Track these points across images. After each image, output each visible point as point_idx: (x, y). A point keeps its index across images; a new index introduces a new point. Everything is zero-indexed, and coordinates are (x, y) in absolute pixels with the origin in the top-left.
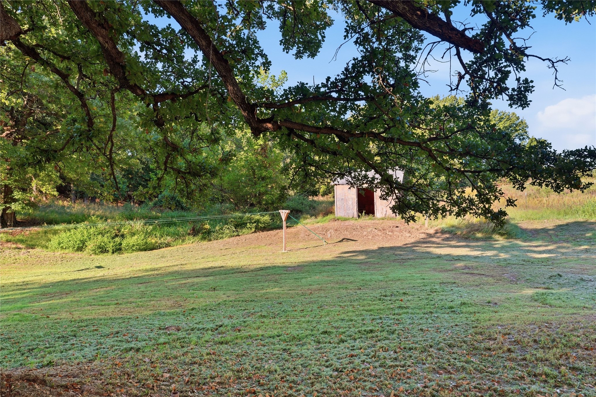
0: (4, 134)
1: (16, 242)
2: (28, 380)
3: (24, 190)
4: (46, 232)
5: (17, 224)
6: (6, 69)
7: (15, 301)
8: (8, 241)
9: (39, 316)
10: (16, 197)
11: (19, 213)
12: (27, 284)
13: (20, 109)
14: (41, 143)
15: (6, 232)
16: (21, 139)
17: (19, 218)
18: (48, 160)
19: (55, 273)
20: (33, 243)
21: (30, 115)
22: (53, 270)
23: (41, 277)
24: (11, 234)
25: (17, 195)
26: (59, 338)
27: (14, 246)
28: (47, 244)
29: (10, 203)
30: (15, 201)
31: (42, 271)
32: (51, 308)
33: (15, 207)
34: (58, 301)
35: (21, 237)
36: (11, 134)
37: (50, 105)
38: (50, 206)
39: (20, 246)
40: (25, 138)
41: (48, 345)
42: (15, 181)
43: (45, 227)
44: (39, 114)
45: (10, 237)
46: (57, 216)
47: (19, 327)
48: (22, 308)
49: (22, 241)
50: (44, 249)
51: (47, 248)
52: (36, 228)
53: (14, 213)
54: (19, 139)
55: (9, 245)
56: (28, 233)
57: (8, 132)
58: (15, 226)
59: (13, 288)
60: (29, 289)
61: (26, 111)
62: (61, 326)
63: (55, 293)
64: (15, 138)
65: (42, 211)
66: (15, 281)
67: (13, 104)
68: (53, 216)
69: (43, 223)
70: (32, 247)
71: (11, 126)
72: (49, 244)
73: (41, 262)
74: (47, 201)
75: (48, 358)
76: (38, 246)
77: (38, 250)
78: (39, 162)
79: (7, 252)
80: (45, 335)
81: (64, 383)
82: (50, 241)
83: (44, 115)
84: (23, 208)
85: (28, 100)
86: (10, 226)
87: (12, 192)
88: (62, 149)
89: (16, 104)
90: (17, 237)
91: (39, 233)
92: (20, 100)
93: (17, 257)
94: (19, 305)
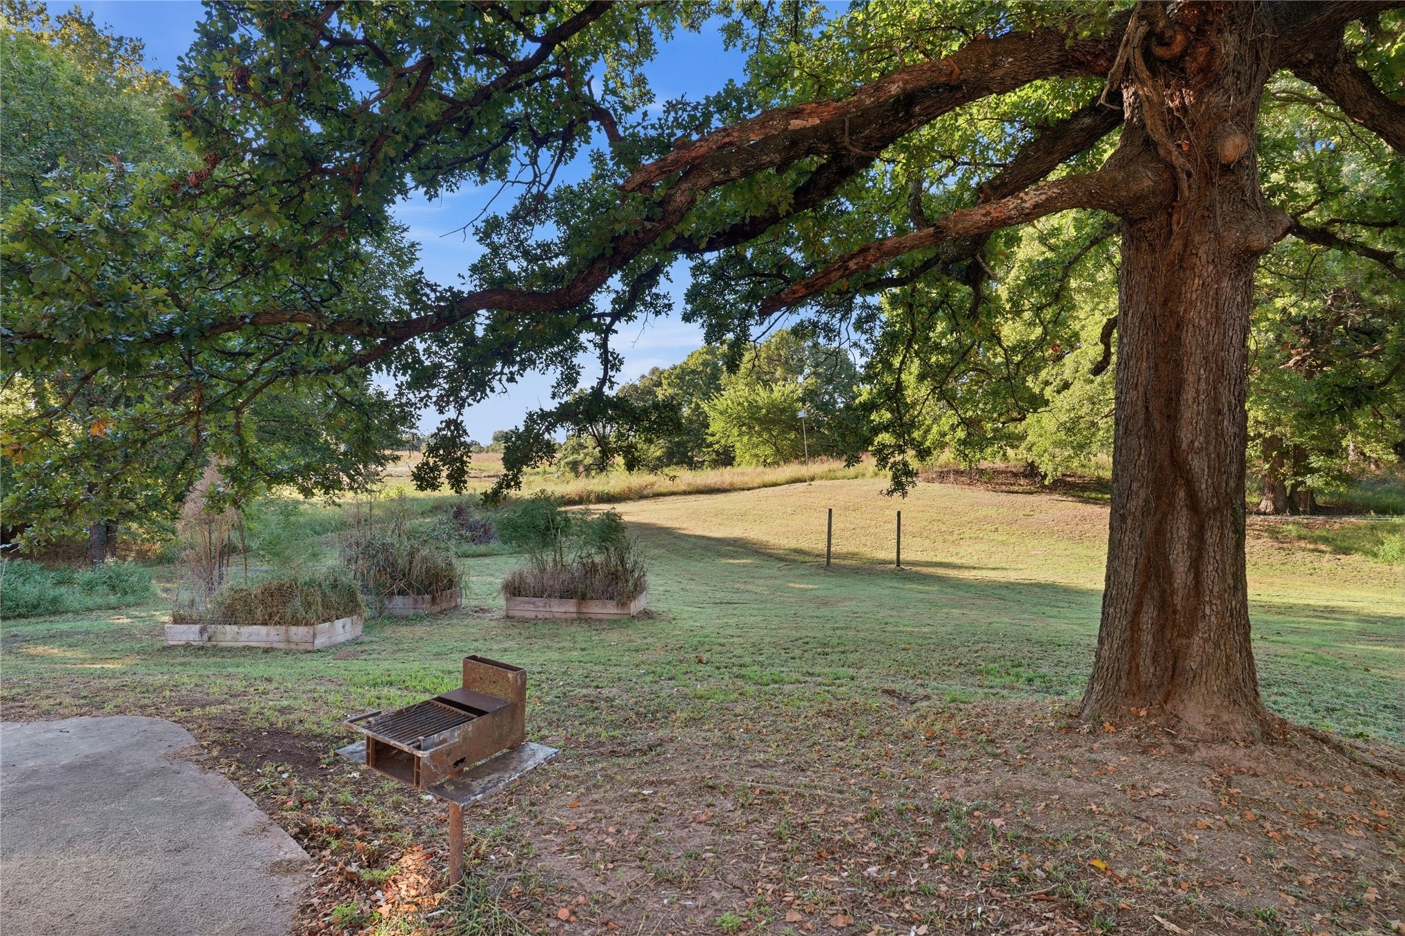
0: (1291, 363)
1: (1314, 541)
2: (1313, 737)
3: (1330, 453)
4: (1373, 528)
5: (1316, 510)
6: (1287, 265)
7: (1308, 632)
8: (1300, 538)
9: (1350, 664)
10: (1314, 465)
11: (1321, 491)
12: (1333, 612)
13: (1319, 316)
14: (1343, 376)
15: (1298, 523)
16: (1322, 366)
17: (1320, 500)
18: (1358, 404)
19: (1391, 602)
20: (1346, 544)
21: (1339, 320)
22: (1388, 597)
23: (1361, 604)
24: (1307, 526)
25: (1315, 461)
26: (1385, 706)
27: (1311, 546)
28: (1375, 549)
29: (1304, 475)
30: (1313, 471)
31: (1364, 594)
32: (1374, 657)
33: (1311, 481)
34: (1392, 649)
35: (1325, 533)
36: (1304, 360)
37: (1377, 298)
38: (1385, 481)
39: (1323, 547)
40: (1330, 363)
41: (1362, 711)
42: (1313, 438)
43: (1371, 519)
44: (1355, 317)
45: (1304, 532)
46: (1399, 500)
47: (1313, 671)
48: (1320, 646)
49: (1326, 540)
50: (1370, 558)
51: (1375, 555)
52: (1353, 520)
53: (1311, 492)
54: (1318, 366)
55: (1302, 544)
56: (1337, 526)
57: (1298, 358)
58: (1312, 513)
59: (1307, 612)
60: (1335, 619)
61: (1331, 317)
62: (1393, 690)
63: (1387, 635)
64: (1310, 366)
65: (1367, 490)
66: (1311, 602)
67: (1304, 312)
68: (1389, 500)
69: (1368, 512)
70: (1346, 551)
71: (1303, 347)
72: (1381, 550)
73: (1362, 580)
74: (1378, 472)
75: (1360, 728)
76: (1357, 550)
77: (1356, 558)
78: (1341, 408)
79: (1299, 555)
80: (1358, 695)
81: (1377, 764)
82: (1383, 544)
83: (1368, 316)
84: (1327, 484)
85: (1334, 298)
86: (1304, 513)
87: (1307, 457)
88: (1385, 383)
89: (1310, 310)
90: (1318, 532)
91: (1360, 528)
92: (1316, 303)
93: (1316, 565)
94: (1316, 640)
